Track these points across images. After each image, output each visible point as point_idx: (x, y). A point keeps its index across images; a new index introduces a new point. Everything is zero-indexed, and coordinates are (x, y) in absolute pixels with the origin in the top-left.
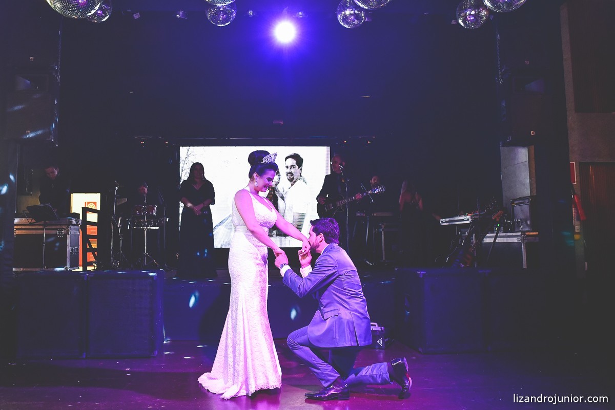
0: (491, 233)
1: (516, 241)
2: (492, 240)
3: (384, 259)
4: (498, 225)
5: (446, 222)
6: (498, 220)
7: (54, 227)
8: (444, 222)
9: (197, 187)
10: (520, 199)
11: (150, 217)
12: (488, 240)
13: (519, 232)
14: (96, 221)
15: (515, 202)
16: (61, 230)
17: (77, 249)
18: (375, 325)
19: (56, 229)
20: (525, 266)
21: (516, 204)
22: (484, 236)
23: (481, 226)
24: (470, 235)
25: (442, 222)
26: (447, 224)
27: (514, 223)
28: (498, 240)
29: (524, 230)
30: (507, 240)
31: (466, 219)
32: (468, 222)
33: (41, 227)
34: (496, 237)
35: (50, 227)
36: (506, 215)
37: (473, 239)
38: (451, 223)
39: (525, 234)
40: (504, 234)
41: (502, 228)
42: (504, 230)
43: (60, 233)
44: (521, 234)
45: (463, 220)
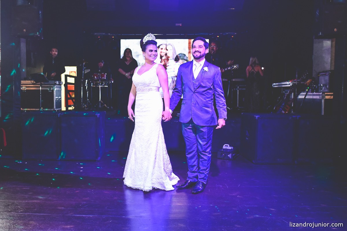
0: (303, 93)
1: (318, 98)
2: (303, 97)
3: (238, 106)
4: (308, 88)
5: (276, 85)
6: (308, 85)
7: (46, 86)
8: (275, 85)
9: (128, 63)
10: (323, 72)
11: (103, 80)
12: (301, 97)
13: (321, 92)
14: (74, 82)
15: (320, 74)
16: (50, 87)
17: (61, 98)
18: (228, 146)
19: (47, 87)
20: (323, 114)
21: (321, 75)
22: (299, 94)
23: (298, 89)
24: (290, 93)
25: (274, 85)
26: (277, 86)
27: (318, 87)
28: (307, 97)
29: (324, 91)
30: (313, 97)
31: (289, 84)
32: (290, 86)
33: (39, 86)
34: (306, 95)
35: (44, 86)
36: (313, 82)
37: (292, 96)
38: (279, 86)
39: (324, 94)
40: (311, 94)
41: (310, 90)
42: (311, 91)
43: (50, 89)
44: (322, 94)
45: (286, 84)
